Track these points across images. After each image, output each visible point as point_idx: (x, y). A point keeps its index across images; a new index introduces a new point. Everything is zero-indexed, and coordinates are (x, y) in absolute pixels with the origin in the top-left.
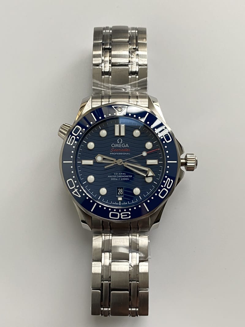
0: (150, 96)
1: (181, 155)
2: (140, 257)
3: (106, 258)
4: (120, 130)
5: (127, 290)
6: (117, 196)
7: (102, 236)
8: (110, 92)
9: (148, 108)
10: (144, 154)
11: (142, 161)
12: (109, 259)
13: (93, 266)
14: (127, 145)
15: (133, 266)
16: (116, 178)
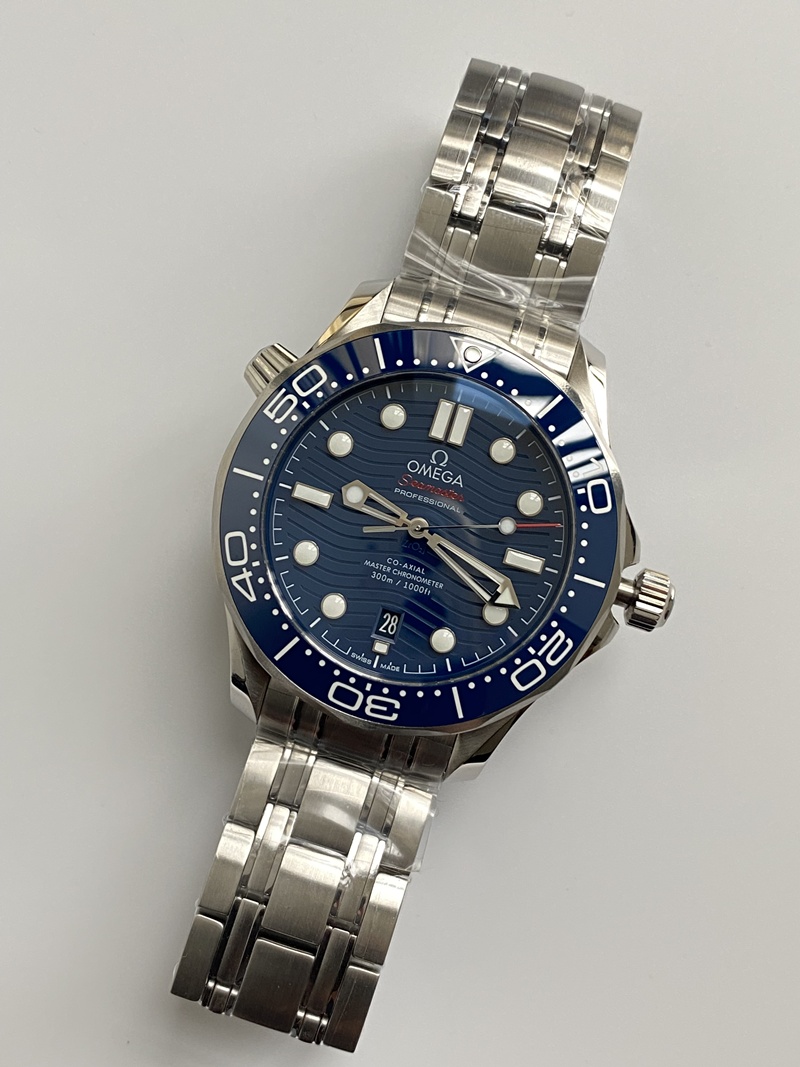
0: (587, 342)
1: (625, 567)
2: (385, 857)
3: (276, 824)
4: (450, 423)
5: (312, 951)
6: (373, 636)
7: (284, 748)
8: (457, 288)
9: (567, 378)
10: (507, 526)
11: (492, 548)
12: (285, 832)
13: (225, 832)
14: (458, 481)
15: (354, 875)
16: (390, 575)
